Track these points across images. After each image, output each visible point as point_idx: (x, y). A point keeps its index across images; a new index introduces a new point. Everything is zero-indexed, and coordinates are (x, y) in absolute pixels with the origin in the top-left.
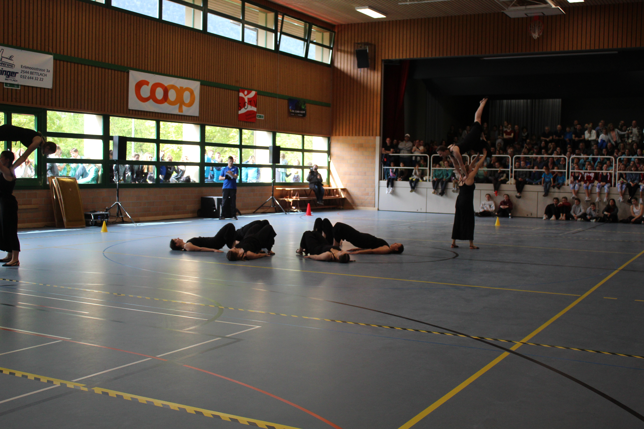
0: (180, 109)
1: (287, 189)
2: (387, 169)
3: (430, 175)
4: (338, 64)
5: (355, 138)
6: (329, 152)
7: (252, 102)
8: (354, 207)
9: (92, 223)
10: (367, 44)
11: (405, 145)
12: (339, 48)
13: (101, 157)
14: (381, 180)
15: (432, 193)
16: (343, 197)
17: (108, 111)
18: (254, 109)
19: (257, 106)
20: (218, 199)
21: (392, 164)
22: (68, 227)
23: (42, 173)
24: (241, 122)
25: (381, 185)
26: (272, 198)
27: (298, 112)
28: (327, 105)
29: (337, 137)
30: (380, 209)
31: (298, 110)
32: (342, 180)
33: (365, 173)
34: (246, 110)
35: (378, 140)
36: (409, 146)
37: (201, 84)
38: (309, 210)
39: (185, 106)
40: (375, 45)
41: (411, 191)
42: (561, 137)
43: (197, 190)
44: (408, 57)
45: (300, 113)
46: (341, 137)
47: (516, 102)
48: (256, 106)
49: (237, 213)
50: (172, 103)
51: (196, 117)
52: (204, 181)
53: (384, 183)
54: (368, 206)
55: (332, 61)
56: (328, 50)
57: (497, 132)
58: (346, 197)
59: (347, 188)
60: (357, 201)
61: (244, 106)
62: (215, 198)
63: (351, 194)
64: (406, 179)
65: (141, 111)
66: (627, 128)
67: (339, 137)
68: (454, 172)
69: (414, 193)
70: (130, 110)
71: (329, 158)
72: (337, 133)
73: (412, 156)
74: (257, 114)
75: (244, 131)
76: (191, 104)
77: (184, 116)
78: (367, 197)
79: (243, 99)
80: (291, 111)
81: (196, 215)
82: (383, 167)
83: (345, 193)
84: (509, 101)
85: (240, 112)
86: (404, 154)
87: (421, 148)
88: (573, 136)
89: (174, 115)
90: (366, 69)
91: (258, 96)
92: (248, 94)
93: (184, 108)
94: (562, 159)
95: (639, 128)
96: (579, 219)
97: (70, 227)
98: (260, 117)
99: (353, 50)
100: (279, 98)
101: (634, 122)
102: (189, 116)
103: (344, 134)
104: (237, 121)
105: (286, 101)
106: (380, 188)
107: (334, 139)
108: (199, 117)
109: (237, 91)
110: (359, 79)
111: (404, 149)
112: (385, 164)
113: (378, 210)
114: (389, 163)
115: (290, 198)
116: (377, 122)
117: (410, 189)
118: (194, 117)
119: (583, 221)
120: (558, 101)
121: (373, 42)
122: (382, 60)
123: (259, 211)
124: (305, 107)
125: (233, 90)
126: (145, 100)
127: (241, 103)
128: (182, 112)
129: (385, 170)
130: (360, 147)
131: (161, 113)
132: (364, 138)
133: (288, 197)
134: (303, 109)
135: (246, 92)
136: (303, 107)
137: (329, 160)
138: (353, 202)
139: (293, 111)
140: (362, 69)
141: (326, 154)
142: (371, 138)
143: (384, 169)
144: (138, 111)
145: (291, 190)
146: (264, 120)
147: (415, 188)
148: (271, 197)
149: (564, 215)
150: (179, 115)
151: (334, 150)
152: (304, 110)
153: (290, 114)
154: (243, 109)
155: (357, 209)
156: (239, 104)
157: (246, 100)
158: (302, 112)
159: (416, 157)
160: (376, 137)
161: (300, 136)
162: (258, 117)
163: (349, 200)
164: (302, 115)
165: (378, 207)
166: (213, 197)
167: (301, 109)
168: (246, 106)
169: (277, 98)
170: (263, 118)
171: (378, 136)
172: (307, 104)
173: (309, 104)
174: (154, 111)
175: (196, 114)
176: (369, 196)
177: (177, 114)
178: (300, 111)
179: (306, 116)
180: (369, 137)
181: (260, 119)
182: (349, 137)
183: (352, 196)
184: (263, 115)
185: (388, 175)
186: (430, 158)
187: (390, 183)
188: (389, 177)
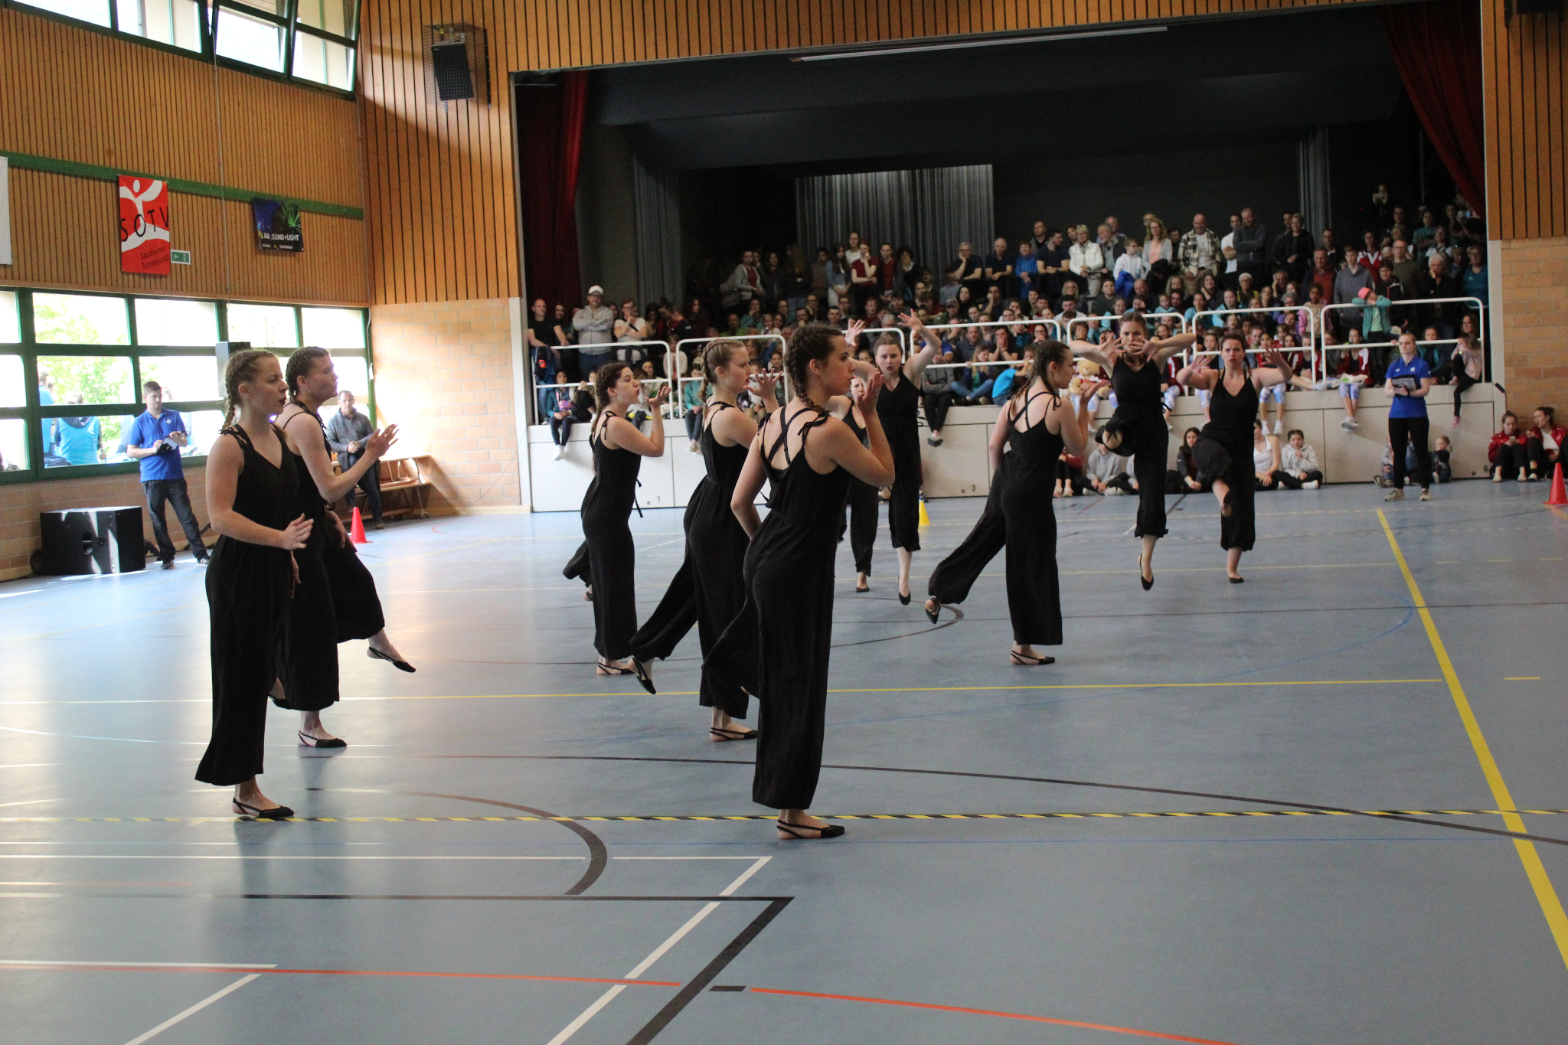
2: (548, 390)
3: (676, 399)
4: (374, 91)
5: (444, 306)
6: (369, 354)
7: (157, 213)
8: (457, 509)
10: (462, 28)
11: (593, 316)
12: (376, 42)
14: (534, 423)
15: (688, 449)
16: (423, 481)
18: (164, 235)
19: (170, 223)
20: (99, 514)
21: (561, 376)
24: (131, 276)
25: (533, 440)
27: (280, 237)
28: (355, 214)
29: (391, 306)
30: (535, 509)
31: (280, 233)
33: (484, 406)
34: (141, 240)
35: (515, 307)
36: (602, 320)
37: (11, 166)
38: (358, 526)
40: (485, 31)
42: (1005, 270)
43: (24, 491)
44: (587, 63)
45: (285, 242)
46: (401, 307)
47: (866, 177)
48: (166, 227)
49: (149, 553)
51: (5, 266)
52: (45, 464)
53: (545, 431)
54: (499, 504)
55: (358, 83)
56: (342, 48)
57: (830, 265)
58: (430, 481)
59: (436, 456)
60: (464, 491)
61: (136, 226)
62: (92, 512)
63: (445, 470)
66: (1181, 234)
67: (397, 306)
71: (371, 371)
72: (390, 295)
73: (616, 348)
74: (172, 250)
75: (139, 303)
78: (494, 476)
79: (130, 204)
80: (260, 233)
81: (28, 569)
82: (535, 387)
83: (429, 470)
84: (849, 176)
85: (126, 246)
86: (591, 344)
87: (641, 324)
88: (1040, 264)
90: (462, 102)
91: (169, 193)
92: (143, 189)
94: (1038, 328)
95: (1212, 232)
96: (1112, 490)
98: (181, 257)
99: (418, 48)
100: (225, 199)
101: (1198, 218)
103: (411, 295)
104: (120, 274)
105: (247, 205)
106: (531, 445)
107: (380, 313)
108: (12, 266)
109: (111, 181)
110: (443, 133)
111: (591, 328)
112: (544, 376)
113: (532, 511)
114: (553, 373)
116: (509, 257)
119: (1121, 495)
120: (983, 172)
121: (479, 23)
122: (509, 74)
124: (298, 222)
125: (99, 180)
127: (127, 220)
129: (543, 394)
130: (460, 332)
134: (293, 228)
135: (137, 185)
136: (292, 224)
137: (372, 377)
138: (455, 494)
139: (267, 236)
140: (452, 103)
141: (363, 361)
142: (494, 303)
143: (538, 390)
146: (191, 266)
149: (1068, 482)
151: (382, 344)
152: (295, 231)
153: (259, 244)
154: (135, 234)
155: (469, 514)
156: (121, 220)
157: (140, 211)
158: (291, 238)
159: (629, 349)
160: (510, 299)
161: (291, 311)
162: (174, 260)
163: (440, 489)
164: (291, 247)
165: (530, 504)
166: (83, 511)
167: (287, 230)
168: (139, 226)
169: (220, 198)
170: (187, 261)
171: (514, 296)
172: (302, 213)
173: (306, 214)
175: (6, 257)
176: (499, 474)
178: (285, 234)
179: (303, 248)
180: (488, 301)
181: (180, 264)
182: (425, 303)
183: (451, 476)
184: (189, 252)
185: (552, 409)
186: (673, 351)
187: (560, 431)
188: (558, 416)
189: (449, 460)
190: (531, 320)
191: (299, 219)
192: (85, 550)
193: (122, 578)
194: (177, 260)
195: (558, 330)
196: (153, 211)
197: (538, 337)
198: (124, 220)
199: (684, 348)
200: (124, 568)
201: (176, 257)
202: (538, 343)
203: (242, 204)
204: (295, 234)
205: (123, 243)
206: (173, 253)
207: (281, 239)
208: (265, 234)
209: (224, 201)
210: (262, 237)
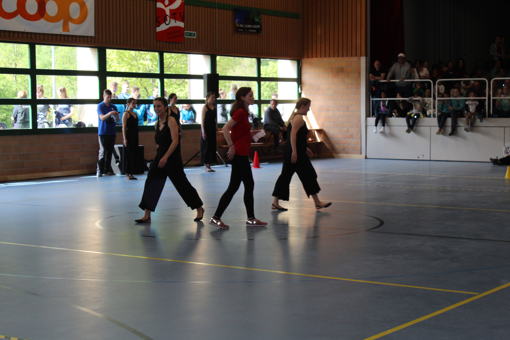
0: (65, 27)
2: (376, 101)
3: (434, 108)
5: (333, 60)
6: (299, 81)
8: (334, 154)
14: (370, 117)
16: (319, 140)
18: (181, 24)
19: (185, 20)
21: (383, 95)
24: (161, 43)
25: (368, 124)
27: (249, 26)
28: (295, 16)
29: (310, 60)
30: (368, 157)
31: (249, 25)
32: (317, 118)
33: (348, 107)
34: (168, 27)
35: (363, 60)
38: (256, 161)
39: (71, 22)
41: (408, 131)
45: (252, 29)
46: (314, 60)
48: (183, 20)
50: (52, 20)
51: (91, 37)
53: (372, 120)
54: (354, 153)
58: (322, 141)
59: (325, 129)
60: (337, 146)
61: (165, 20)
63: (329, 136)
65: (5, 31)
67: (313, 59)
68: (467, 103)
69: (412, 133)
71: (300, 89)
72: (310, 54)
74: (185, 31)
75: (166, 55)
76: (81, 20)
77: (72, 36)
78: (350, 140)
79: (163, 11)
80: (237, 24)
82: (371, 99)
83: (322, 135)
85: (159, 29)
89: (56, 35)
91: (186, 6)
92: (170, 4)
93: (71, 26)
98: (190, 34)
100: (218, 9)
102: (80, 37)
103: (319, 55)
104: (155, 41)
105: (231, 12)
106: (368, 127)
107: (305, 61)
108: (95, 37)
112: (374, 95)
113: (366, 158)
114: (379, 93)
116: (362, 38)
118: (87, 37)
123: (192, 162)
124: (260, 20)
126: (10, 16)
128: (68, 31)
129: (374, 103)
130: (340, 72)
131: (35, 34)
132: (345, 59)
134: (257, 22)
135: (167, 2)
136: (257, 20)
137: (300, 92)
138: (333, 148)
139: (241, 26)
141: (295, 84)
142: (355, 59)
143: (372, 101)
144: (1, 31)
146: (196, 38)
147: (415, 127)
150: (64, 36)
151: (307, 77)
152: (258, 24)
153: (237, 29)
154: (164, 24)
155: (339, 157)
156: (157, 18)
157: (168, 13)
158: (255, 27)
160: (361, 57)
161: (254, 60)
162: (186, 35)
163: (326, 145)
164: (255, 31)
165: (365, 154)
167: (254, 23)
168: (167, 20)
169: (215, 8)
170: (194, 36)
171: (363, 56)
172: (263, 16)
173: (266, 16)
174: (23, 31)
175: (91, 33)
176: (352, 139)
177: (61, 34)
178: (252, 25)
179: (262, 31)
180: (352, 58)
181: (190, 38)
182: (325, 58)
183: (332, 139)
184: (195, 32)
186: (434, 84)
189: (332, 132)
191: (260, 18)
194: (188, 36)
196: (176, 13)
198: (159, 17)
201: (187, 34)
203: (228, 11)
204: (258, 25)
205: (157, 28)
206: (186, 33)
207: (250, 27)
208: (240, 25)
209: (217, 10)
210: (238, 26)
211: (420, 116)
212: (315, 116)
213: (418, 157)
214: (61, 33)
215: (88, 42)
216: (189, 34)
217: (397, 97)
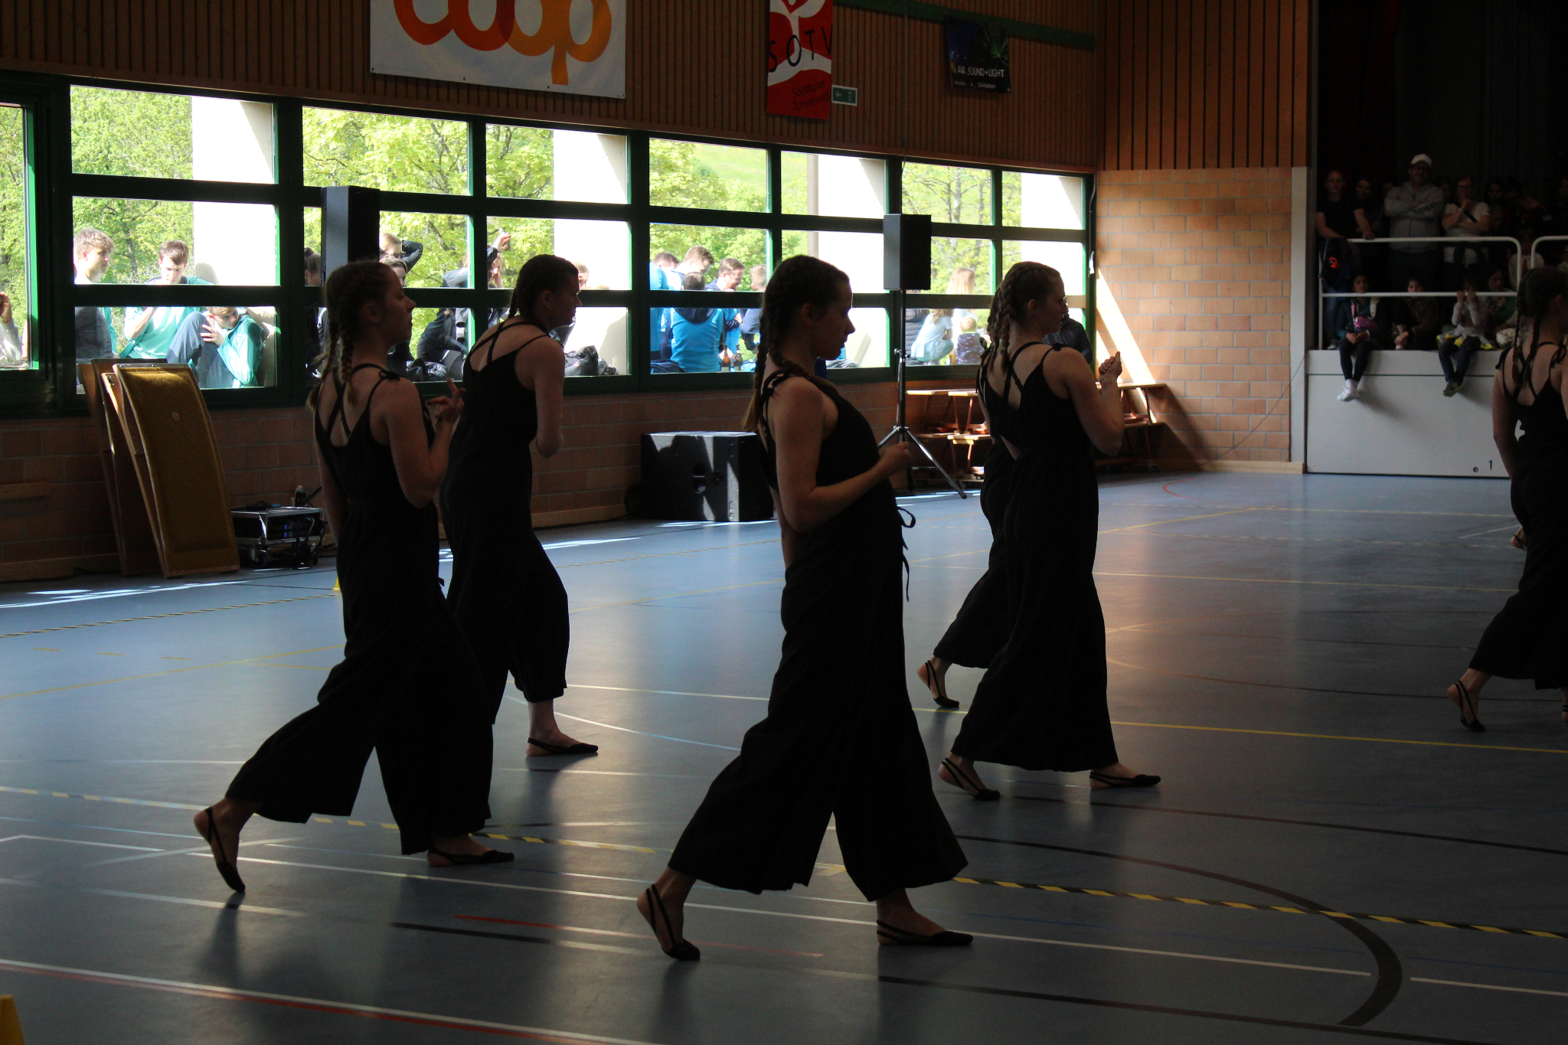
0: (559, 70)
1: (952, 393)
2: (1340, 301)
5: (1200, 175)
6: (1089, 238)
8: (1201, 461)
9: (260, 556)
11: (1414, 197)
13: (269, 275)
14: (1316, 347)
16: (1154, 420)
17: (295, 84)
18: (824, 64)
19: (834, 50)
20: (717, 441)
21: (1358, 282)
22: (175, 574)
23: (59, 350)
24: (778, 119)
25: (1315, 368)
26: (902, 431)
27: (979, 72)
28: (1084, 43)
29: (1124, 174)
30: (1312, 467)
31: (979, 67)
32: (1149, 352)
33: (1247, 320)
34: (791, 72)
35: (1299, 179)
36: (1427, 204)
39: (571, 54)
41: (1449, 392)
43: (622, 404)
45: (986, 79)
46: (1140, 176)
48: (827, 54)
50: (530, 47)
51: (617, 100)
52: (649, 368)
53: (1329, 359)
54: (1260, 458)
58: (1166, 421)
59: (1174, 386)
60: (1211, 437)
61: (789, 51)
62: (708, 437)
63: (1187, 408)
64: (1420, 342)
65: (417, 81)
67: (1134, 173)
69: (1457, 396)
70: (375, 76)
71: (1091, 263)
72: (1125, 158)
73: (1442, 246)
74: (834, 86)
75: (786, 157)
76: (593, 51)
77: (573, 97)
78: (1254, 419)
79: (783, 20)
80: (952, 66)
82: (1321, 295)
83: (1163, 406)
85: (773, 79)
86: (1408, 238)
87: (1481, 211)
89: (536, 94)
91: (835, 8)
92: (801, 1)
93: (573, 65)
97: (182, 573)
98: (845, 96)
100: (909, 18)
102: (590, 98)
103: (1154, 160)
104: (763, 116)
105: (937, 26)
106: (1311, 378)
107: (1109, 181)
108: (625, 100)
111: (1408, 216)
113: (1305, 471)
114: (1349, 277)
115: (962, 431)
116: (1296, 109)
117: (1443, 383)
118: (608, 100)
124: (1005, 52)
126: (428, 34)
127: (777, 43)
128: (565, 82)
129: (1331, 306)
130: (1219, 213)
131: (488, 89)
132: (1239, 174)
133: (956, 426)
134: (998, 60)
136: (997, 54)
137: (1092, 271)
138: (1197, 441)
139: (962, 70)
141: (1078, 249)
142: (1272, 174)
143: (1325, 299)
144: (406, 80)
145: (966, 399)
146: (857, 107)
147: (1465, 379)
148: (896, 428)
150: (555, 95)
151: (1111, 229)
152: (1000, 64)
153: (950, 81)
154: (786, 62)
155: (1215, 471)
156: (769, 43)
157: (796, 31)
158: (994, 73)
159: (1461, 247)
160: (1294, 169)
161: (987, 175)
162: (835, 99)
163: (1177, 432)
164: (992, 87)
165: (1302, 461)
166: (695, 434)
167: (990, 63)
168: (793, 51)
169: (903, 16)
170: (853, 102)
171: (1299, 165)
172: (1012, 39)
173: (1017, 41)
174: (462, 81)
175: (617, 89)
176: (1263, 416)
177: (547, 90)
178: (986, 69)
179: (1010, 88)
180: (1263, 170)
181: (844, 105)
182: (1173, 171)
183: (1194, 415)
184: (856, 89)
185: (1343, 328)
186: (1526, 252)
187: (1353, 361)
188: (1350, 337)
189: (1192, 392)
190: (1320, 199)
191: (1006, 47)
192: (696, 488)
193: (742, 528)
194: (840, 99)
195: (1359, 215)
196: (812, 31)
197: (1330, 224)
198: (774, 42)
199: (1542, 248)
200: (743, 518)
201: (838, 95)
202: (1329, 233)
203: (931, 25)
204: (999, 68)
205: (770, 74)
206: (835, 89)
207: (980, 74)
208: (959, 67)
209: (906, 20)
210: (955, 72)
211: (1482, 346)
212: (1140, 347)
213: (1475, 469)
214: (548, 87)
215: (609, 116)
216: (840, 95)
217: (1409, 289)
